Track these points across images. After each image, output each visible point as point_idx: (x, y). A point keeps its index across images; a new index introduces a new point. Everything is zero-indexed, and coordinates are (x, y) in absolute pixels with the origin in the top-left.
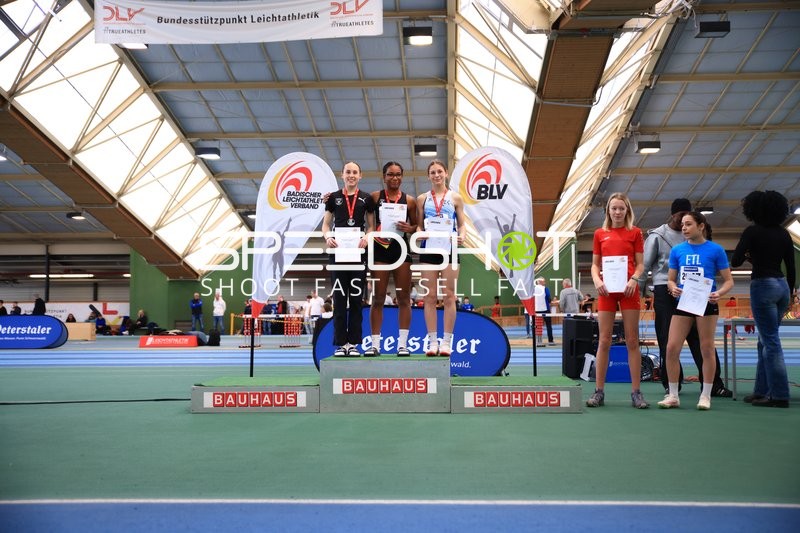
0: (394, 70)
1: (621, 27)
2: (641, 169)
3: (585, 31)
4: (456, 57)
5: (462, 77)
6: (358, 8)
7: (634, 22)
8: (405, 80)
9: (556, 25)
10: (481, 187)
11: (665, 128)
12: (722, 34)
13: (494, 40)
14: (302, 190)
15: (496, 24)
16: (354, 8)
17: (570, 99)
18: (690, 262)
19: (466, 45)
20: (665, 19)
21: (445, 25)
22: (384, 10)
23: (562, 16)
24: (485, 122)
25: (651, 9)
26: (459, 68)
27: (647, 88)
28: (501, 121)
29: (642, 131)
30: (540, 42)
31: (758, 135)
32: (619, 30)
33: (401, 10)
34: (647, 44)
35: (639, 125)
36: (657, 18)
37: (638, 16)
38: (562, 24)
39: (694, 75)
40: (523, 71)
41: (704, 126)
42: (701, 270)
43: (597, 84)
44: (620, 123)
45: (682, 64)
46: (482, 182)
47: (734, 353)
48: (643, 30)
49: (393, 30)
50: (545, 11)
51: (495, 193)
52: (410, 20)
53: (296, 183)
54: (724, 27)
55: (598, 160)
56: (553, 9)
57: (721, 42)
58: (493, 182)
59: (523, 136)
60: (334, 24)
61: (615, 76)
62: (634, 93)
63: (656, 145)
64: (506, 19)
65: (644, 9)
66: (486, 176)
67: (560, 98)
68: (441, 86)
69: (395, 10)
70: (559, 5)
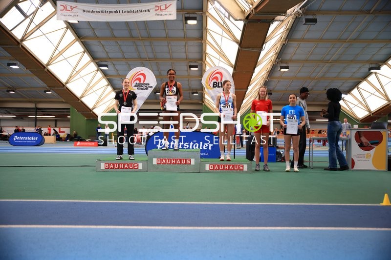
0: (181, 34)
1: (274, 19)
2: (281, 77)
3: (259, 20)
4: (206, 29)
5: (209, 38)
6: (166, 8)
7: (278, 18)
8: (186, 38)
9: (247, 18)
10: (214, 83)
11: (291, 61)
12: (314, 23)
13: (222, 23)
14: (142, 82)
15: (223, 16)
16: (164, 8)
17: (253, 48)
18: (291, 113)
19: (211, 25)
20: (291, 17)
21: (202, 16)
22: (177, 9)
23: (250, 14)
24: (218, 56)
25: (285, 12)
26: (208, 34)
27: (284, 44)
28: (224, 56)
29: (282, 62)
30: (241, 24)
31: (327, 65)
32: (273, 20)
33: (184, 9)
34: (284, 27)
35: (280, 60)
36: (288, 16)
37: (280, 15)
38: (249, 18)
39: (303, 40)
40: (233, 36)
41: (307, 61)
42: (295, 116)
43: (263, 42)
44: (273, 58)
45: (298, 35)
46: (215, 81)
47: (312, 152)
48: (282, 21)
49: (181, 17)
50: (243, 12)
51: (220, 85)
52: (187, 14)
53: (139, 79)
54: (315, 21)
55: (263, 73)
56: (246, 11)
57: (313, 27)
58: (219, 81)
59: (233, 62)
60: (156, 14)
61: (271, 39)
62: (279, 46)
63: (287, 67)
64: (227, 15)
65: (283, 13)
66: (216, 78)
67: (249, 47)
68: (201, 41)
69: (182, 9)
70: (248, 9)
